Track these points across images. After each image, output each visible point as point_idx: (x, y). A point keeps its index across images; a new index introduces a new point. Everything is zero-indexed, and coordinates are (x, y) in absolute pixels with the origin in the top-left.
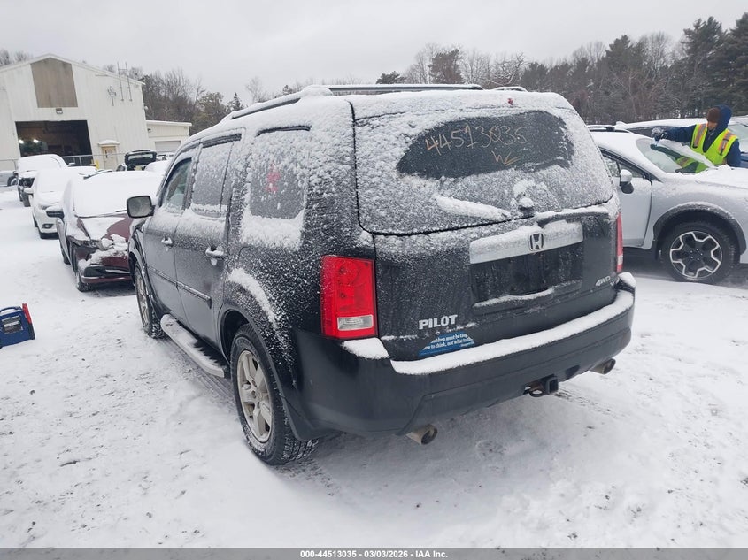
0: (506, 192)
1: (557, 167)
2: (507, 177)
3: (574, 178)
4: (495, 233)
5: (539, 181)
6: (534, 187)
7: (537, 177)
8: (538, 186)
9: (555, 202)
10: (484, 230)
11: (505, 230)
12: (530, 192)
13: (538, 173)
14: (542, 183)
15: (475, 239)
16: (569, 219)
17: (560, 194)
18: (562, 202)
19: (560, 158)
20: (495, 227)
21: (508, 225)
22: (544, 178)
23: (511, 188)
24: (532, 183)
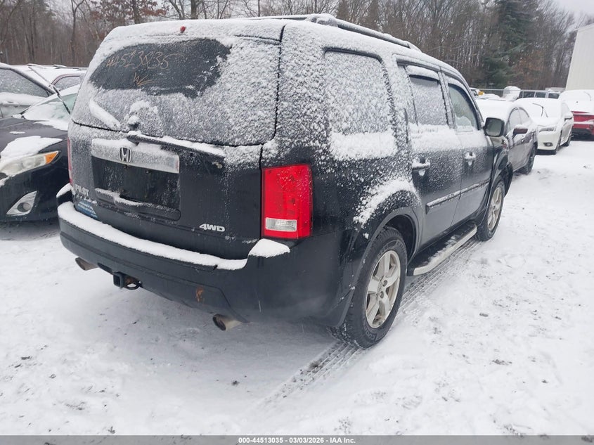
0: (126, 107)
1: (181, 96)
2: (132, 96)
3: (193, 110)
4: (107, 138)
5: (155, 104)
6: (147, 109)
7: (154, 100)
8: (151, 109)
9: (160, 127)
10: (102, 133)
11: (113, 138)
12: (142, 113)
13: (157, 97)
14: (156, 107)
15: (95, 137)
16: (165, 146)
17: (169, 121)
18: (167, 128)
19: (191, 87)
20: (108, 133)
21: (116, 134)
22: (160, 103)
23: (130, 105)
24: (147, 104)
